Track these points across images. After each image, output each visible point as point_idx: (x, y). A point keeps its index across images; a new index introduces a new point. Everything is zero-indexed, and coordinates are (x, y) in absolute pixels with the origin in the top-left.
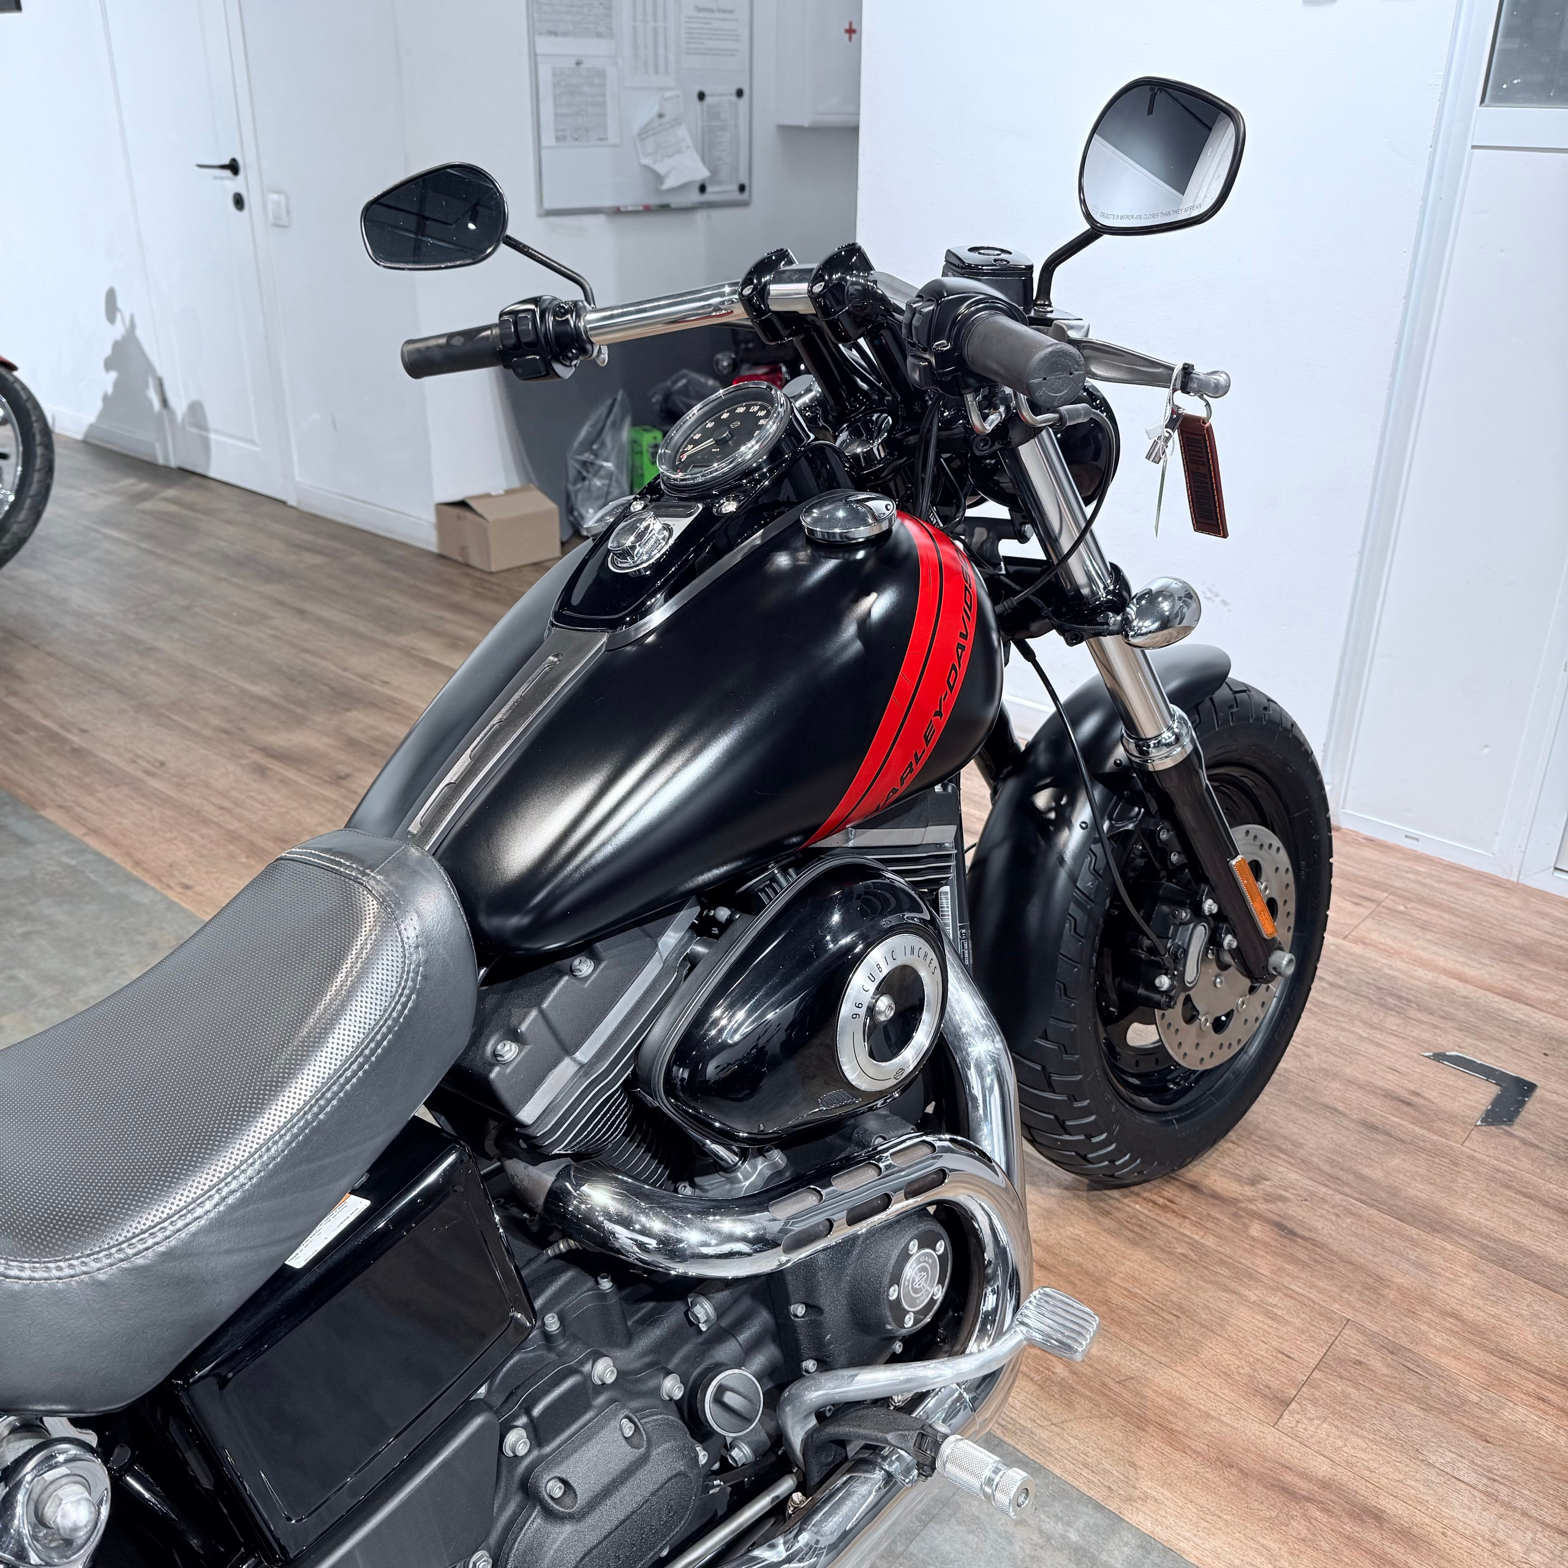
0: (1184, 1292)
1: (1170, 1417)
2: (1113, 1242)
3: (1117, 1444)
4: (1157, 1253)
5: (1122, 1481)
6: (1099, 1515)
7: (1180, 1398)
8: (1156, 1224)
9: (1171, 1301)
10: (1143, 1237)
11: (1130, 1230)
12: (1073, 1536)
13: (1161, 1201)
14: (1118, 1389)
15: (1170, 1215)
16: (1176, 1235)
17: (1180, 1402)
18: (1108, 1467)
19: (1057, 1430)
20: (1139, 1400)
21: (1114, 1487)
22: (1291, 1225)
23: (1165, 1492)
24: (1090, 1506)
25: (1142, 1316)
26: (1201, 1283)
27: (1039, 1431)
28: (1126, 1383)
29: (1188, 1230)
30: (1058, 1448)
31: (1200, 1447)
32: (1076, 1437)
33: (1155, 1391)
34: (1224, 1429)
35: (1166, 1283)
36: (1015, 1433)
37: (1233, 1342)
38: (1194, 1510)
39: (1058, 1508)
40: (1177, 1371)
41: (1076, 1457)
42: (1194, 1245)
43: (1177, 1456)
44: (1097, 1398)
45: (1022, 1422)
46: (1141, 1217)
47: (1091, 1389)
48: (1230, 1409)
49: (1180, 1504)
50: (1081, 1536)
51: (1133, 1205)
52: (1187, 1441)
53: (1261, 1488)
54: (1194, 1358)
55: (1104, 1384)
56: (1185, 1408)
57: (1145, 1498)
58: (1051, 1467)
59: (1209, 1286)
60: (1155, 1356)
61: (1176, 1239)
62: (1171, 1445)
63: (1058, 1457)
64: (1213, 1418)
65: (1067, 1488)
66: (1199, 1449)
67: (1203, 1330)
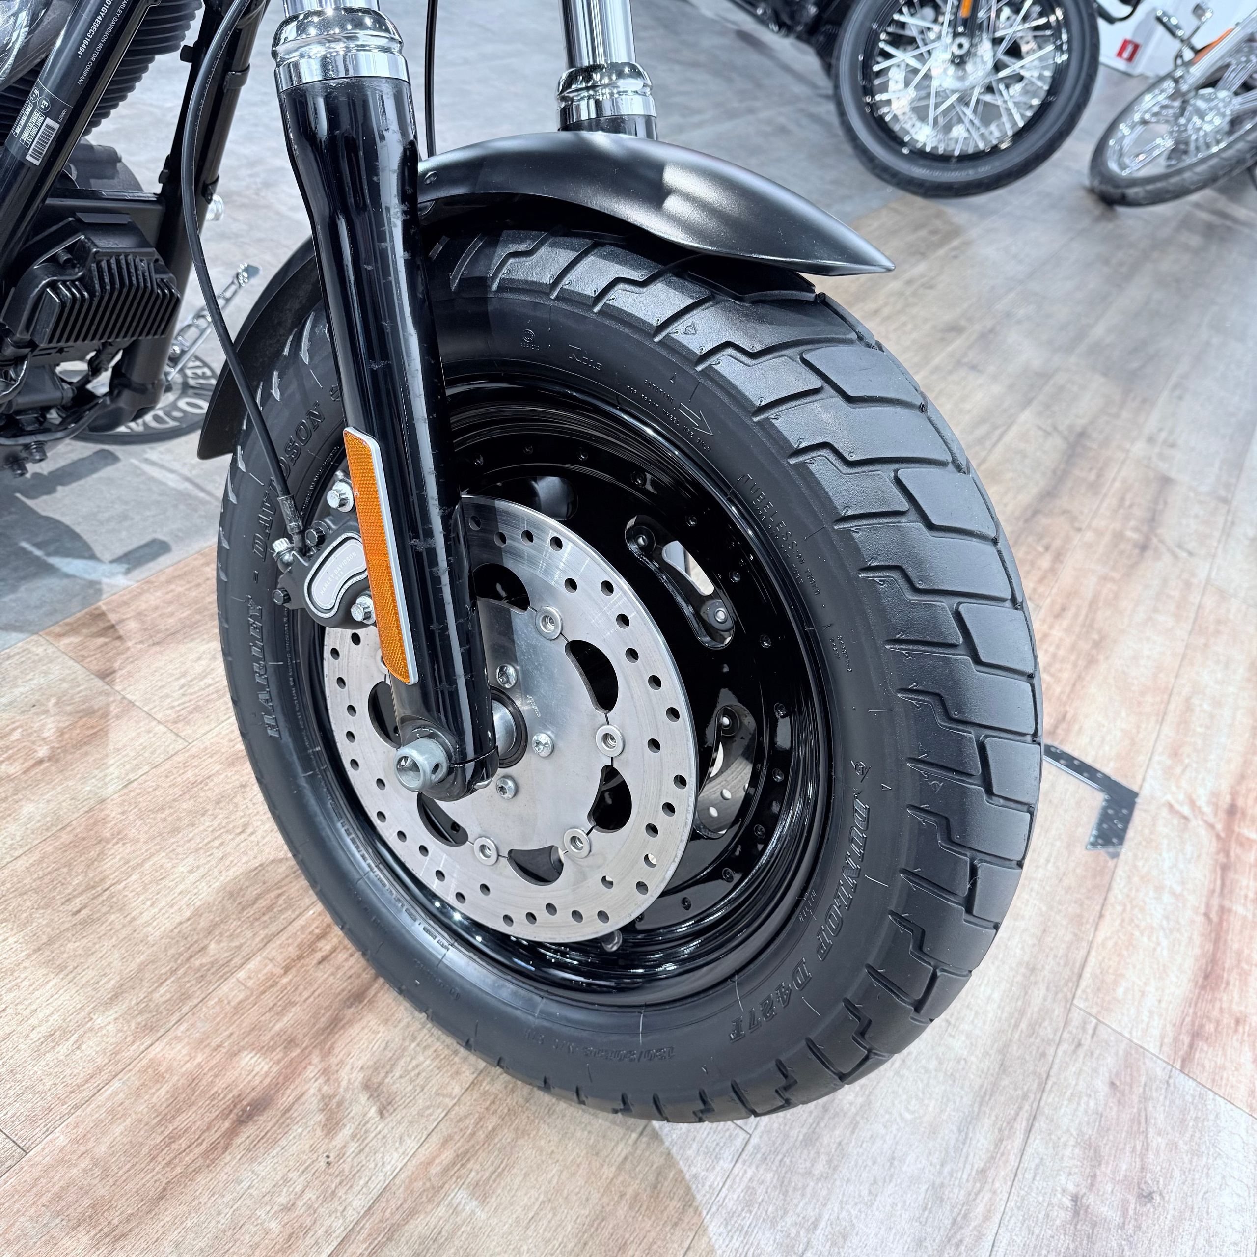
8: (273, 928)
22: (265, 1121)
61: (239, 947)
67: (44, 939)
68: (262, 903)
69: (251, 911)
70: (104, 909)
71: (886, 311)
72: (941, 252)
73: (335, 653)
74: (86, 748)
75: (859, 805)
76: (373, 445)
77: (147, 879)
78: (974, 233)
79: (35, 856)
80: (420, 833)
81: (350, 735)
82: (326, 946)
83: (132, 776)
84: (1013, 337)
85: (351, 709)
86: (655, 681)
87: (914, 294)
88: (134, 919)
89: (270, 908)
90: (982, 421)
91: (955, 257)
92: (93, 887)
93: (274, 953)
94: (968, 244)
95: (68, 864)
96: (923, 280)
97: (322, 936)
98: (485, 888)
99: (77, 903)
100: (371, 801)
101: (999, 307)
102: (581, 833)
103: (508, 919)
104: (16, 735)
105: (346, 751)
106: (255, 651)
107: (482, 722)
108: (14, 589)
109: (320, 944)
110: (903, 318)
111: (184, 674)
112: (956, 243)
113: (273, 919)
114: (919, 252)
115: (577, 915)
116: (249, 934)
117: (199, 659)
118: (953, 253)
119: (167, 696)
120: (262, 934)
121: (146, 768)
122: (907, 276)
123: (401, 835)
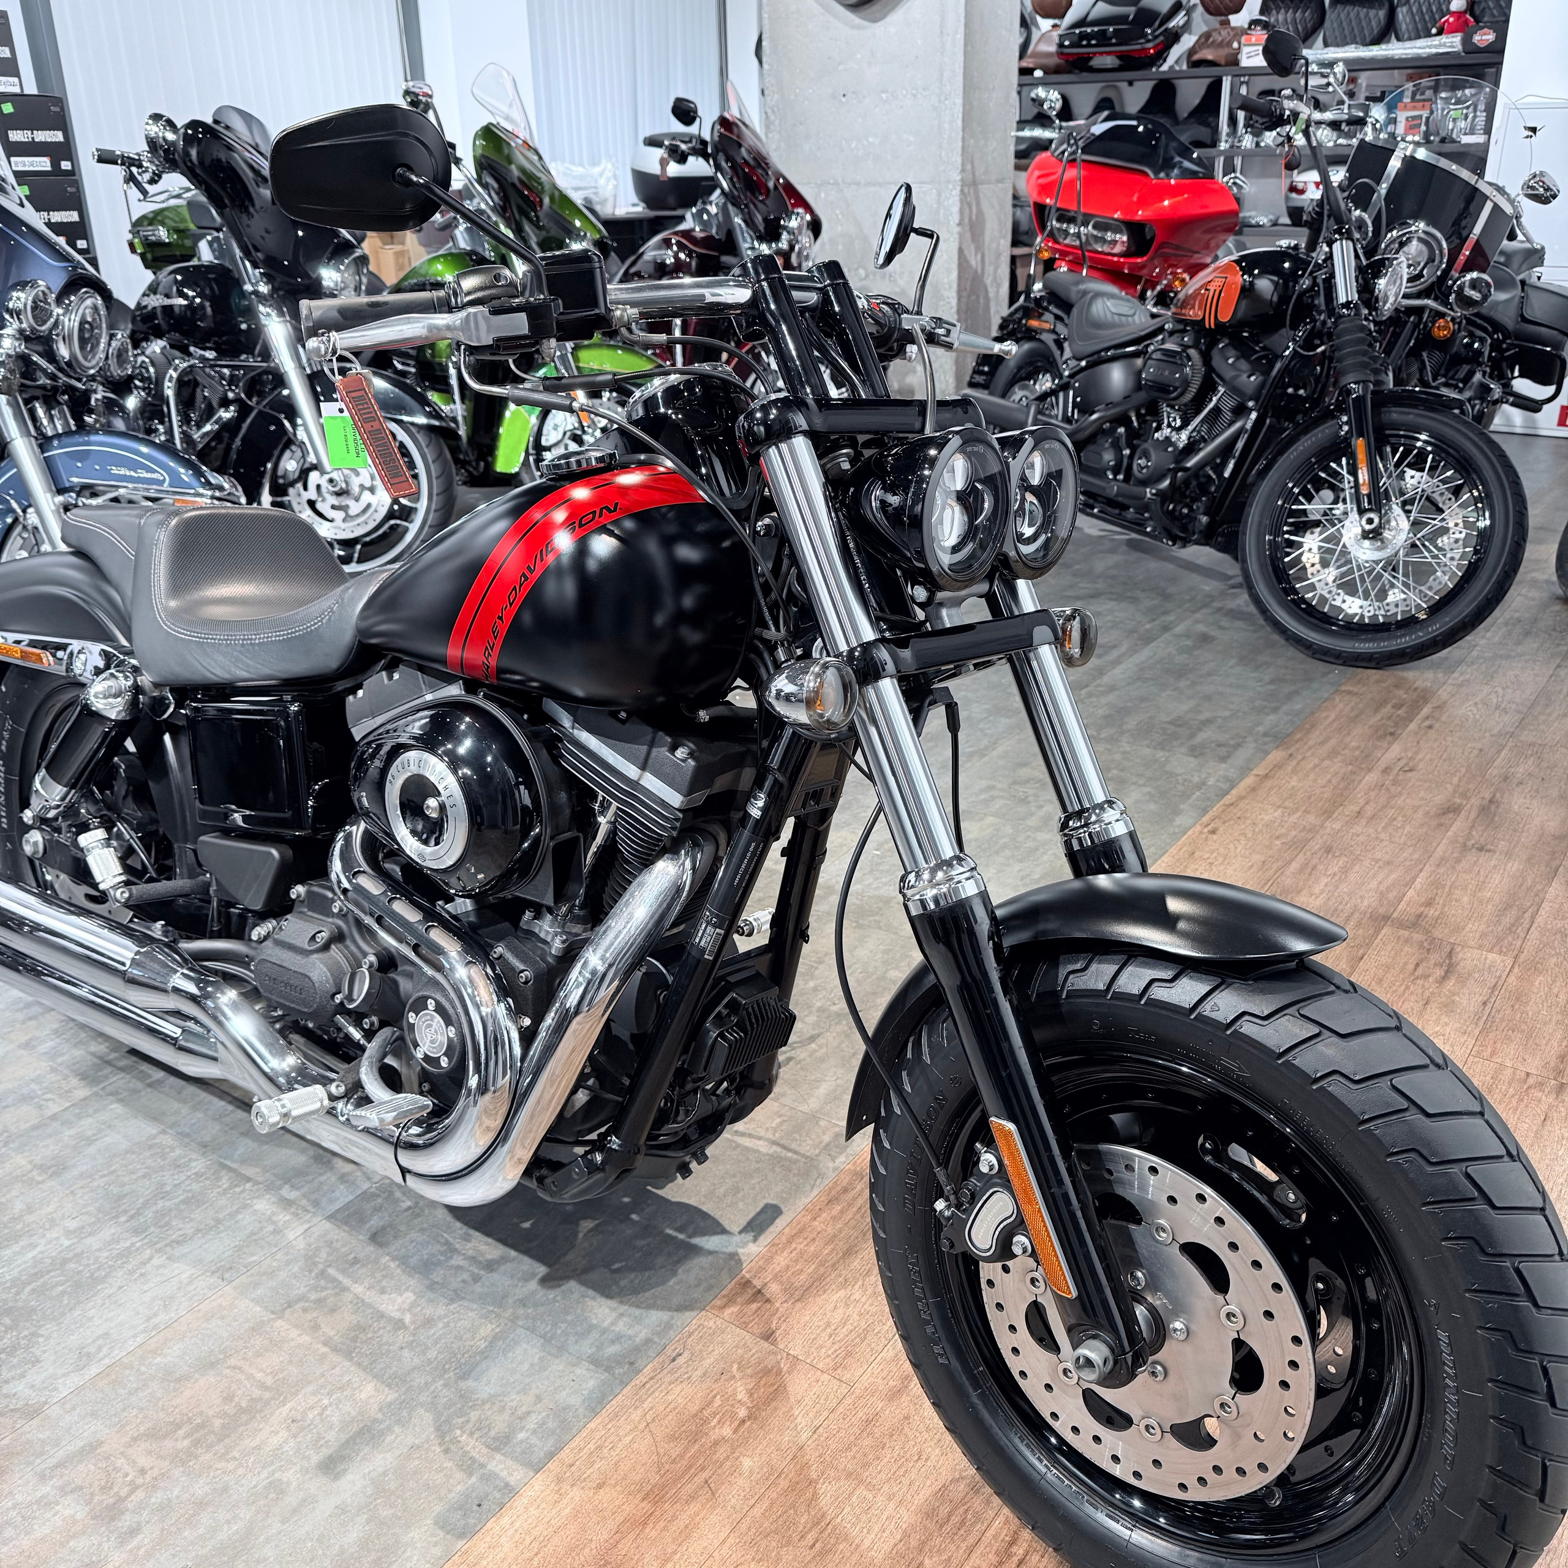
3: (625, 1475)
5: (580, 1476)
6: (542, 1454)
7: (688, 1536)
9: (836, 1544)
12: (522, 1435)
14: (698, 1481)
15: (993, 1558)
17: (685, 1535)
18: (597, 1466)
20: (684, 1498)
21: (574, 1468)
23: (568, 1511)
24: (552, 1449)
27: (639, 1412)
28: (706, 1489)
30: (620, 1427)
31: (624, 1547)
32: (632, 1442)
33: (697, 1514)
36: (636, 1395)
38: (546, 1532)
40: (727, 1538)
41: (609, 1441)
43: (612, 1525)
44: (684, 1462)
45: (649, 1400)
47: (695, 1457)
49: (553, 1522)
50: (522, 1442)
52: (632, 1536)
55: (702, 1469)
60: (748, 1519)
62: (625, 1521)
63: (609, 1426)
66: (620, 1546)
68: (955, 1519)
69: (947, 1528)
70: (832, 1541)
71: (1369, 810)
72: (1412, 726)
73: (990, 1283)
74: (774, 1404)
75: (1442, 1335)
76: (1011, 1126)
77: (858, 1511)
78: (1443, 693)
79: (766, 1503)
80: (1091, 1425)
81: (1015, 1351)
82: (1019, 1551)
83: (816, 1423)
84: (1517, 802)
85: (1012, 1328)
86: (1256, 1264)
87: (1395, 783)
88: (858, 1546)
89: (963, 1523)
90: (1508, 907)
91: (1430, 727)
92: (818, 1523)
93: (978, 1562)
94: (1439, 708)
95: (793, 1506)
96: (1401, 764)
97: (1013, 1543)
98: (1157, 1463)
99: (810, 1538)
100: (1043, 1404)
101: (1493, 771)
102: (1227, 1398)
103: (1183, 1487)
104: (718, 1402)
105: (1014, 1365)
106: (918, 1292)
107: (1130, 1319)
108: (674, 1273)
109: (1014, 1549)
110: (1391, 813)
111: (828, 1324)
112: (1426, 711)
113: (968, 1532)
114: (1388, 734)
115: (1241, 1471)
116: (953, 1547)
117: (835, 1308)
118: (1427, 723)
119: (821, 1347)
120: (963, 1546)
121: (826, 1414)
122: (1382, 764)
123: (1075, 1430)
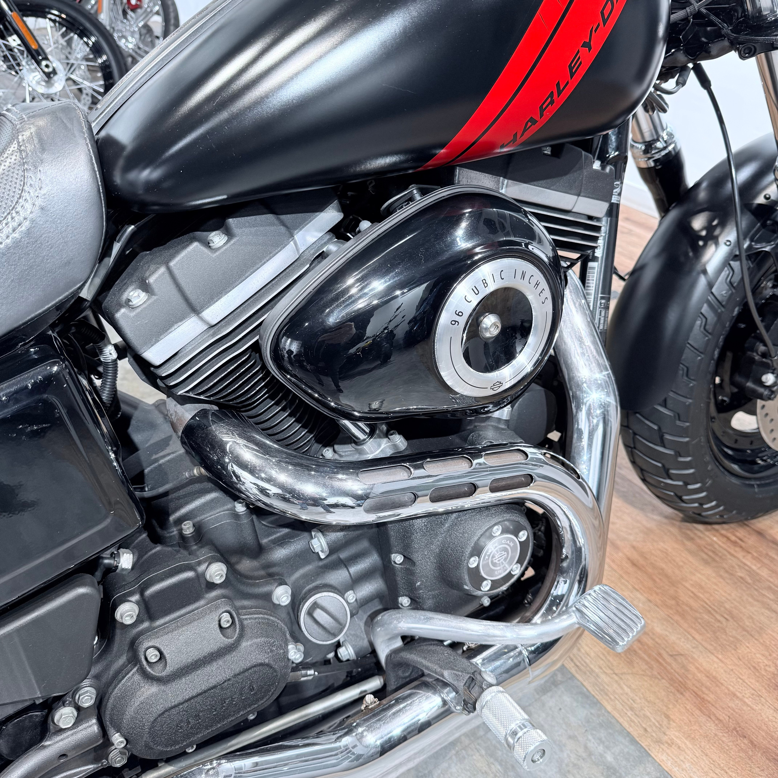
0: (736, 603)
1: (704, 689)
2: (691, 559)
3: (659, 699)
4: (722, 573)
5: (656, 727)
6: (633, 747)
7: (715, 678)
8: (726, 553)
9: (725, 608)
10: (714, 560)
11: (706, 554)
12: (609, 758)
13: (733, 538)
14: (669, 659)
15: (737, 549)
16: (740, 564)
17: (714, 680)
18: (648, 714)
19: (616, 678)
20: (683, 671)
21: (649, 729)
23: (688, 743)
24: (628, 739)
25: (700, 613)
26: (750, 600)
27: (603, 676)
28: (677, 657)
29: (748, 561)
30: (614, 691)
31: (722, 716)
32: (629, 687)
33: (697, 668)
34: (745, 708)
35: (723, 594)
36: (585, 673)
37: (766, 646)
38: (707, 762)
39: (603, 734)
40: (718, 658)
41: (626, 701)
42: (751, 572)
43: (703, 719)
44: (653, 663)
45: (592, 666)
46: (716, 546)
47: (649, 656)
48: (753, 694)
49: (697, 755)
50: (616, 759)
51: (712, 537)
52: (713, 709)
53: (764, 759)
54: (733, 652)
55: (660, 654)
56: (717, 686)
57: (671, 744)
58: (605, 703)
59: (756, 603)
60: (703, 643)
61: (739, 566)
62: (700, 710)
63: (613, 698)
64: (738, 697)
65: (613, 721)
66: (721, 718)
67: (745, 633)
92: (709, 611)
97: (728, 538)
99: (720, 618)
113: (720, 552)
116: (730, 561)
120: (729, 556)
